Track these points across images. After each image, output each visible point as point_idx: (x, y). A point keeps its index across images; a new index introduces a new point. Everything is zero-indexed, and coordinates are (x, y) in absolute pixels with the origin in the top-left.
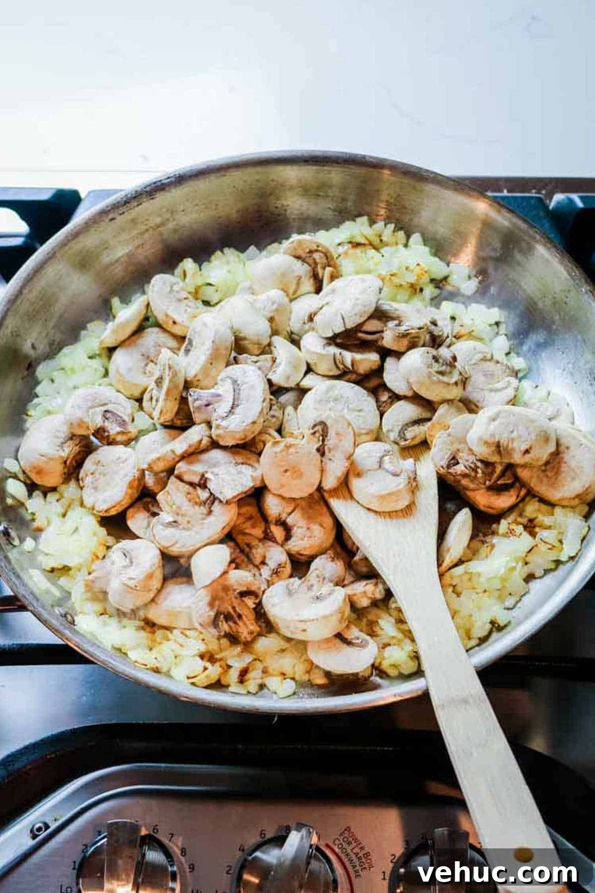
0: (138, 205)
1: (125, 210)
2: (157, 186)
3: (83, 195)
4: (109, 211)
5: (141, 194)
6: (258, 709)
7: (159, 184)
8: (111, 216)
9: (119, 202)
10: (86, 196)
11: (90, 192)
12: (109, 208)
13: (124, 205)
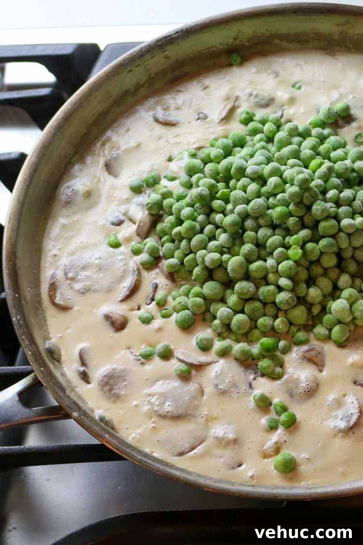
0: (151, 58)
1: (140, 63)
2: (168, 40)
3: (102, 48)
4: (127, 64)
5: (154, 48)
6: (276, 497)
7: (169, 38)
8: (129, 68)
9: (135, 56)
10: (105, 49)
11: (107, 46)
12: (126, 61)
13: (140, 58)
